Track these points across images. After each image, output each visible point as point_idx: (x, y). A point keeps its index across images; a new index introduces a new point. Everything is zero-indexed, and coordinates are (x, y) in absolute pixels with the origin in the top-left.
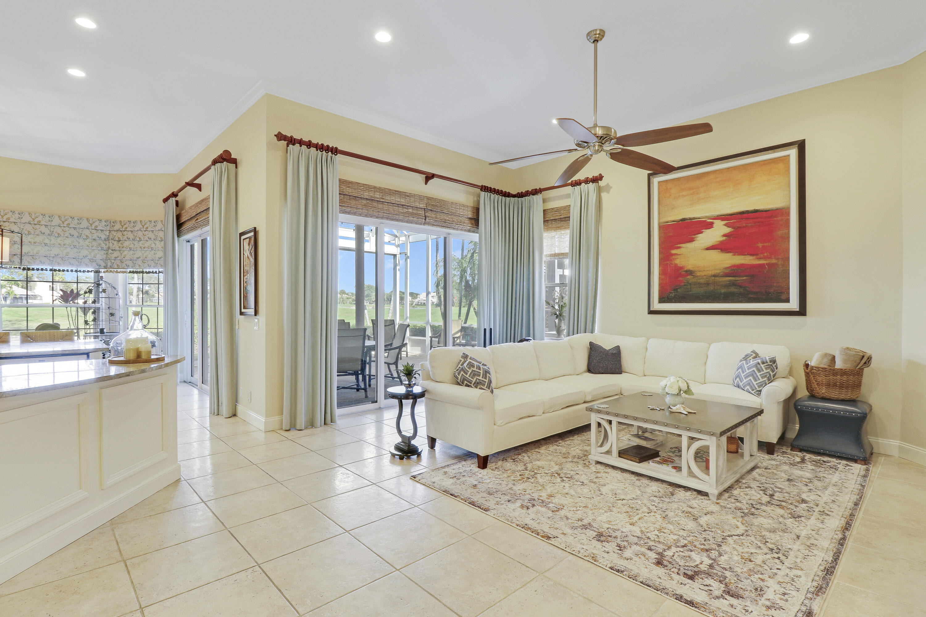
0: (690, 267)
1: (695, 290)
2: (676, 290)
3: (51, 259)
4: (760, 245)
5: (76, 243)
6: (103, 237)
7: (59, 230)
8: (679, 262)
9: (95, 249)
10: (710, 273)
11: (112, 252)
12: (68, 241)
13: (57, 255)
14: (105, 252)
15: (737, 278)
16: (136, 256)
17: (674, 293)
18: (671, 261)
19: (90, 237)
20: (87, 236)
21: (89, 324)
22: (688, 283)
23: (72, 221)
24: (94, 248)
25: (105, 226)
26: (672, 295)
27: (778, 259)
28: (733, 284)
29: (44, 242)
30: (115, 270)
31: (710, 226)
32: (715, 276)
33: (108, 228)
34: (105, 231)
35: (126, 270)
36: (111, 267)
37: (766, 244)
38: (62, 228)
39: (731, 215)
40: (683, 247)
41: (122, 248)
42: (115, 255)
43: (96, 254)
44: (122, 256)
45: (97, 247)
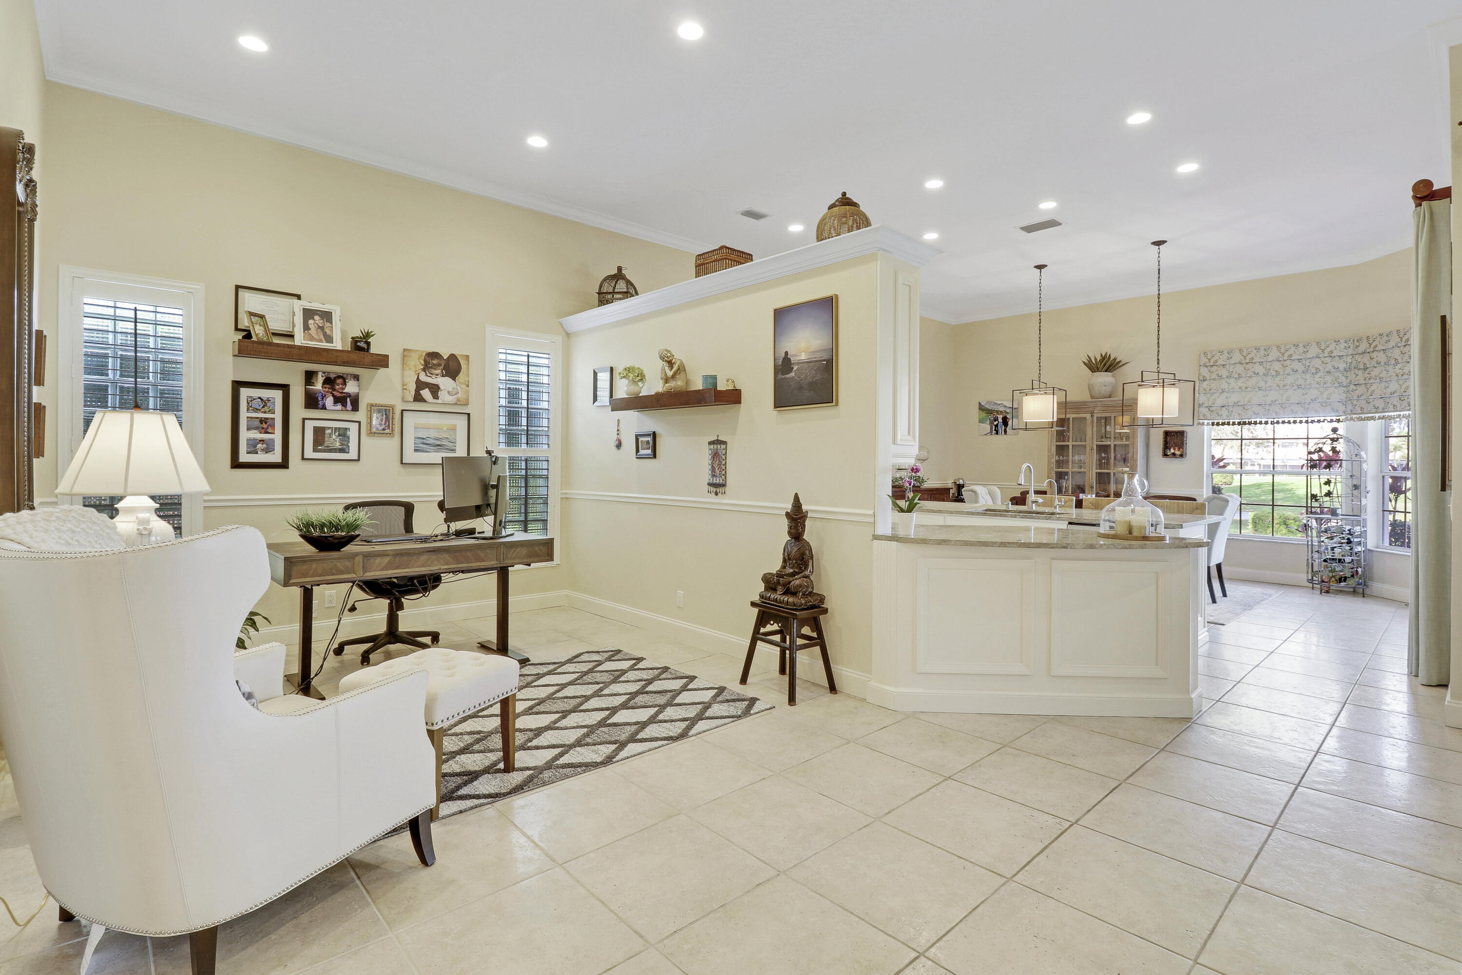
3: (1267, 407)
5: (1301, 382)
6: (1342, 366)
7: (1277, 366)
9: (1329, 387)
11: (1354, 388)
12: (1289, 380)
13: (1273, 402)
14: (1345, 389)
16: (1389, 390)
19: (1322, 370)
20: (1317, 369)
21: (1318, 500)
23: (1296, 350)
24: (1328, 385)
25: (1345, 348)
29: (1258, 385)
30: (1358, 416)
33: (1350, 351)
34: (1344, 357)
35: (1374, 415)
36: (1352, 413)
38: (1282, 362)
41: (1370, 379)
42: (1358, 393)
43: (1330, 394)
44: (1369, 393)
45: (1332, 383)
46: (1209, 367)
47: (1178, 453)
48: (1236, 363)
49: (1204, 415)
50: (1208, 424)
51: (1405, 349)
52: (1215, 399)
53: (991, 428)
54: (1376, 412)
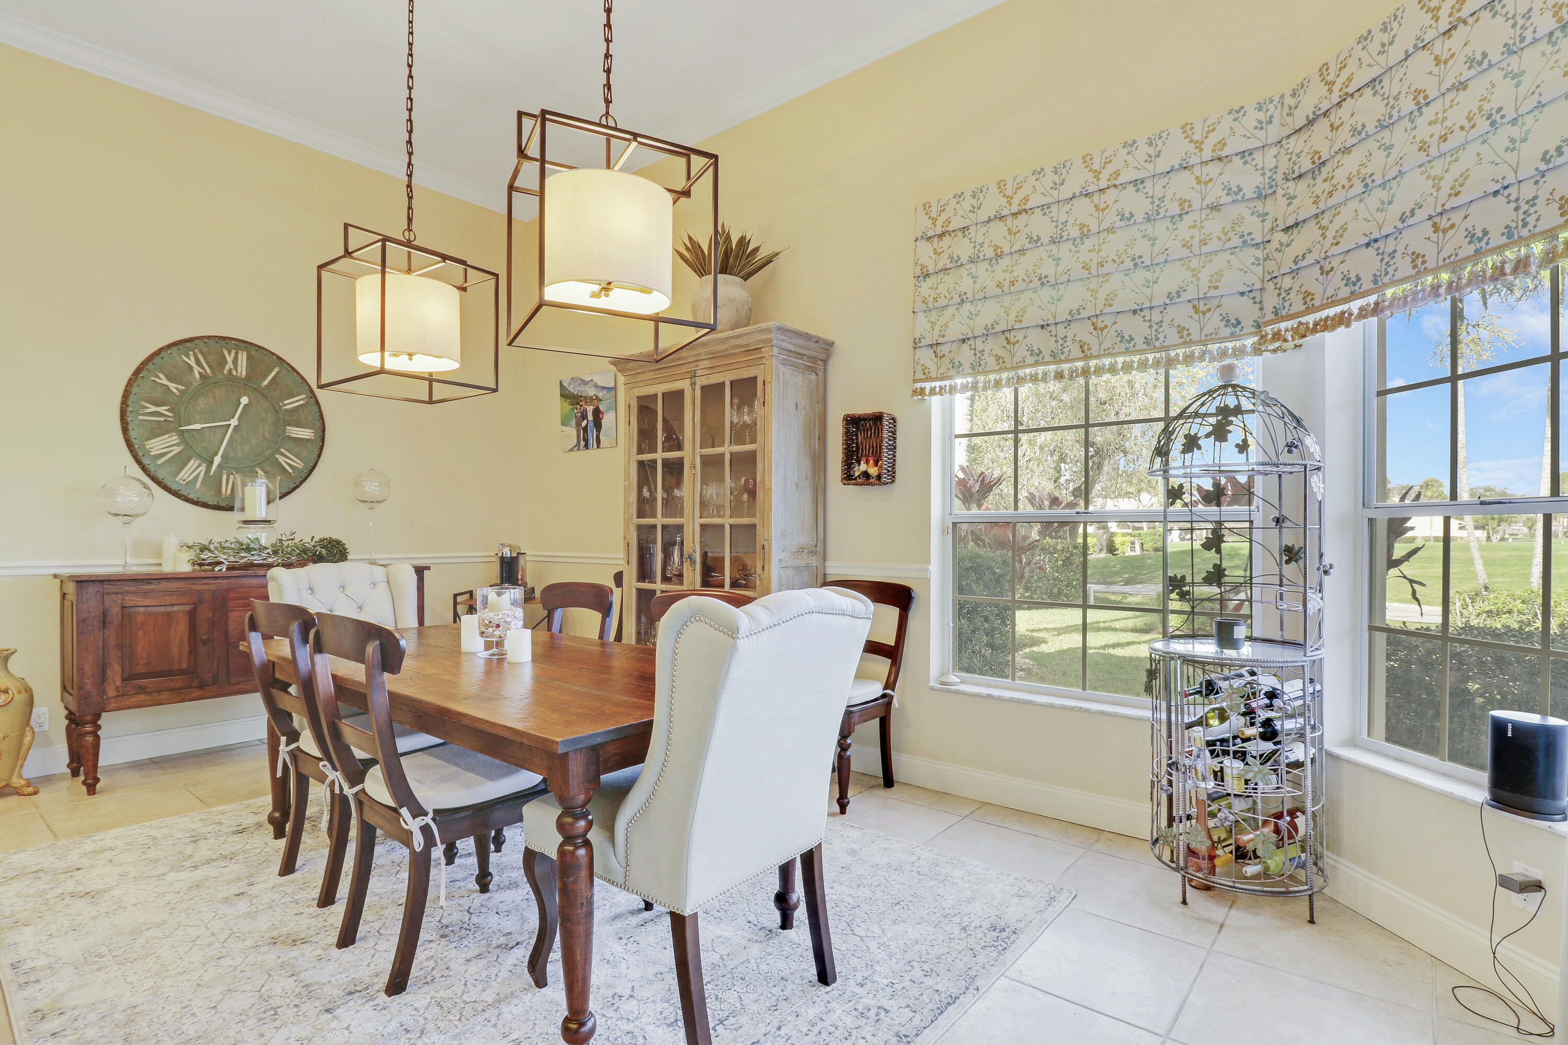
3: (1061, 331)
5: (1142, 248)
6: (1250, 181)
7: (1083, 210)
9: (1216, 253)
11: (1284, 238)
12: (1113, 246)
14: (1259, 253)
16: (1395, 211)
19: (1196, 204)
20: (1182, 201)
23: (1130, 157)
24: (1213, 246)
25: (1260, 126)
29: (1039, 272)
30: (1293, 323)
33: (1275, 132)
34: (1258, 155)
35: (1344, 307)
36: (1278, 317)
38: (1095, 197)
41: (1330, 194)
42: (1298, 248)
43: (1219, 274)
44: (1329, 240)
45: (1223, 238)
46: (936, 239)
47: (873, 471)
48: (990, 220)
49: (924, 368)
50: (933, 392)
51: (1448, 43)
52: (946, 325)
53: (578, 436)
54: (1353, 296)
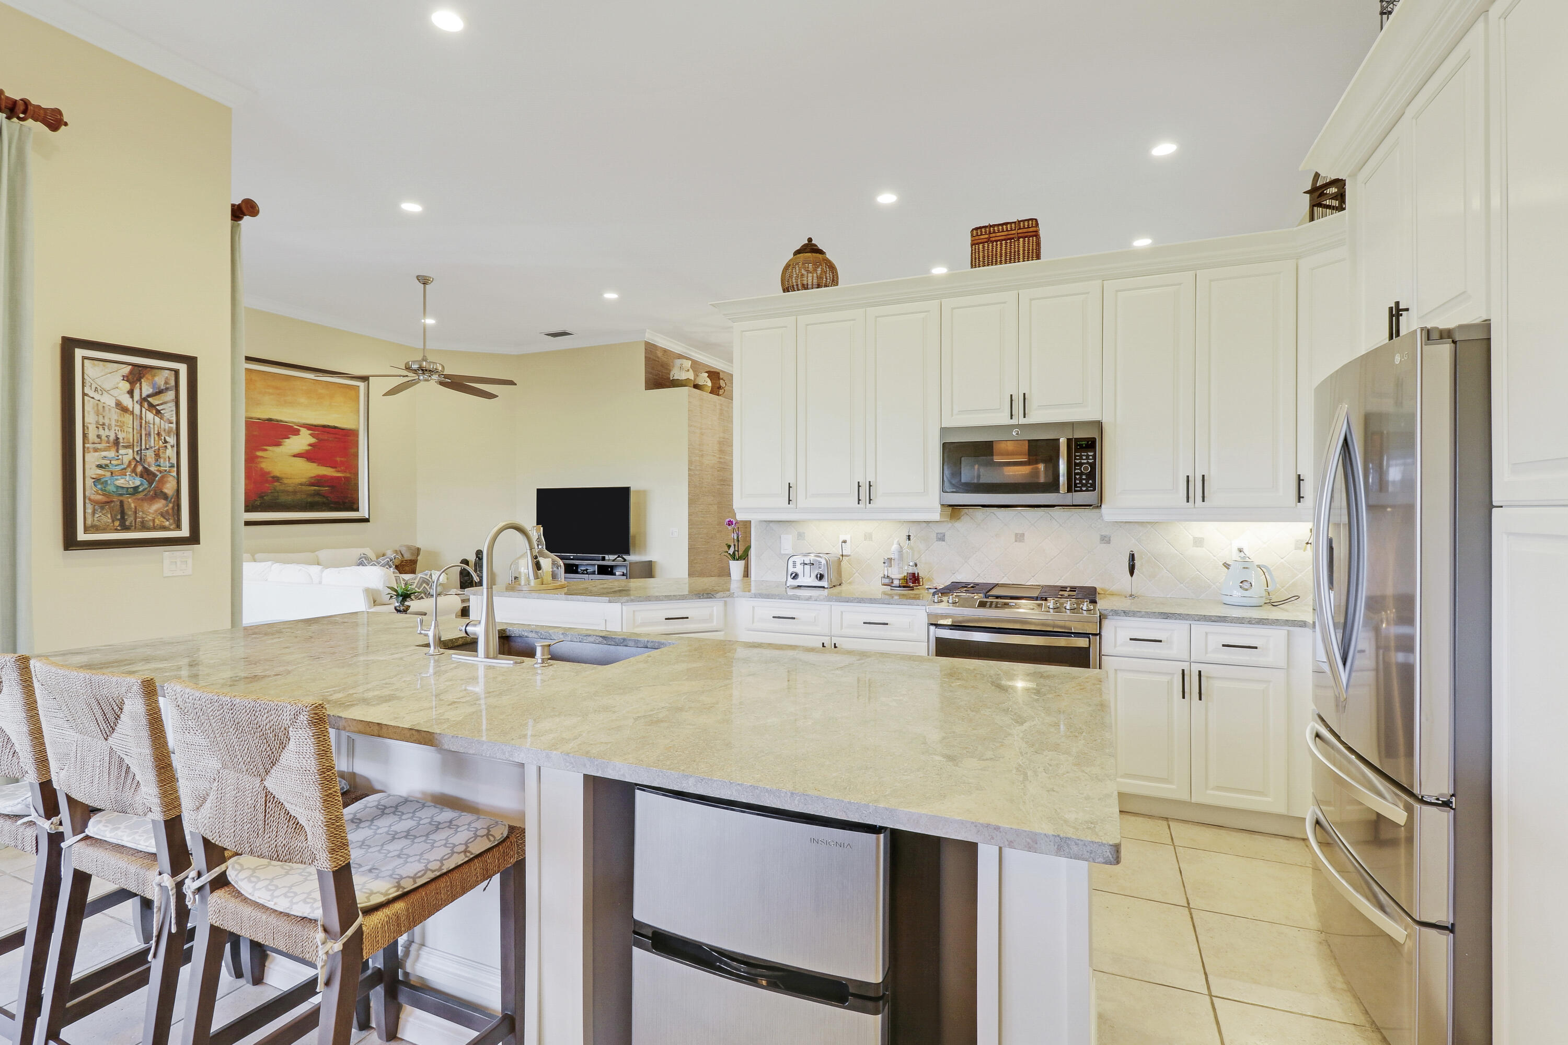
0: (277, 473)
1: (283, 498)
2: (262, 497)
4: (338, 459)
8: (265, 466)
10: (298, 481)
15: (322, 489)
17: (260, 500)
18: (256, 463)
22: (275, 490)
26: (258, 503)
27: (350, 473)
28: (317, 494)
31: (296, 432)
32: (301, 484)
37: (342, 459)
39: (315, 426)
40: (270, 450)
